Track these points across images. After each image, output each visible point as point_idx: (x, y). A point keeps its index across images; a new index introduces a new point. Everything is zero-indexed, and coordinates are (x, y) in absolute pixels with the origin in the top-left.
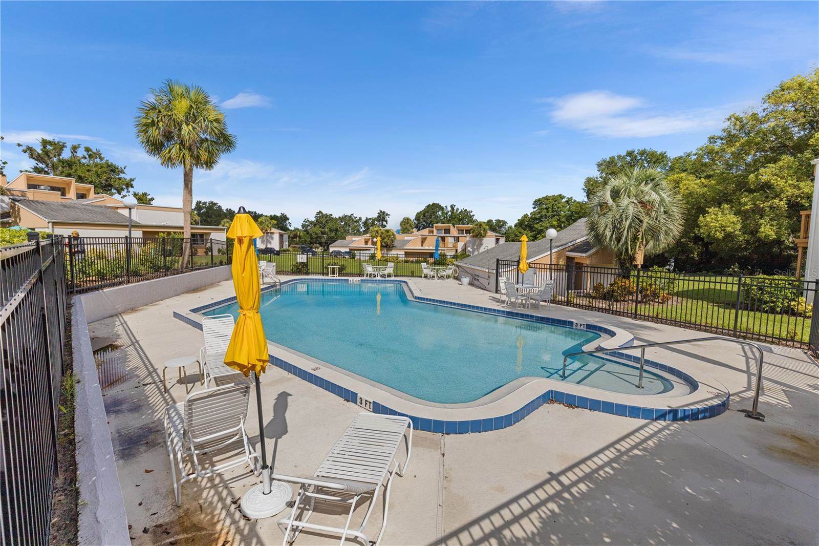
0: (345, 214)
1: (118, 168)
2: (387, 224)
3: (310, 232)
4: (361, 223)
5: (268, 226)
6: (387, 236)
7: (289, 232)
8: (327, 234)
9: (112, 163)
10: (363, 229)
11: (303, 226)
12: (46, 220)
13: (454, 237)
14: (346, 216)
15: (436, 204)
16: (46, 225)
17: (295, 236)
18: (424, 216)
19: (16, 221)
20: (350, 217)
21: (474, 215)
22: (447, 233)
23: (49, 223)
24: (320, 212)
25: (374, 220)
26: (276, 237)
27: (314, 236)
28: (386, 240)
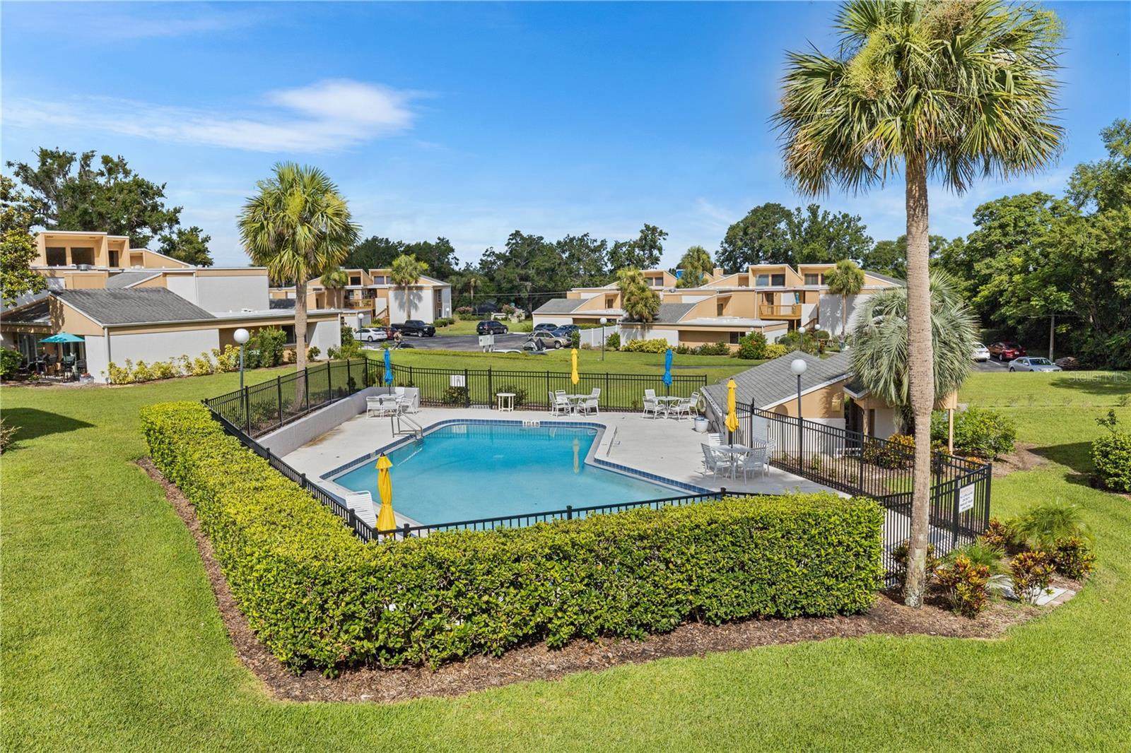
0: (571, 236)
1: (152, 188)
2: (661, 254)
3: (498, 277)
4: (605, 252)
5: (411, 276)
6: (642, 299)
7: (454, 278)
8: (533, 281)
9: (143, 180)
10: (610, 266)
11: (483, 263)
12: (100, 324)
13: (795, 291)
14: (572, 240)
15: (774, 205)
16: (100, 331)
17: (466, 287)
18: (746, 233)
19: (57, 323)
20: (581, 240)
21: (864, 228)
22: (779, 284)
23: (104, 328)
24: (517, 233)
25: (633, 246)
26: (428, 295)
27: (505, 285)
28: (639, 307)
